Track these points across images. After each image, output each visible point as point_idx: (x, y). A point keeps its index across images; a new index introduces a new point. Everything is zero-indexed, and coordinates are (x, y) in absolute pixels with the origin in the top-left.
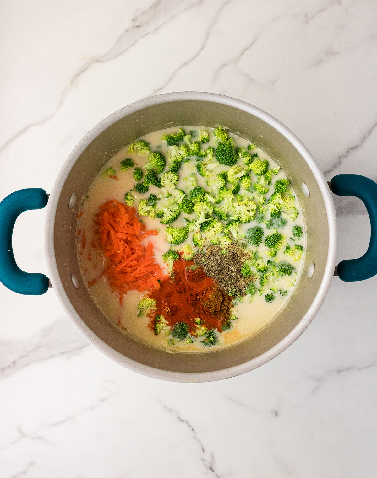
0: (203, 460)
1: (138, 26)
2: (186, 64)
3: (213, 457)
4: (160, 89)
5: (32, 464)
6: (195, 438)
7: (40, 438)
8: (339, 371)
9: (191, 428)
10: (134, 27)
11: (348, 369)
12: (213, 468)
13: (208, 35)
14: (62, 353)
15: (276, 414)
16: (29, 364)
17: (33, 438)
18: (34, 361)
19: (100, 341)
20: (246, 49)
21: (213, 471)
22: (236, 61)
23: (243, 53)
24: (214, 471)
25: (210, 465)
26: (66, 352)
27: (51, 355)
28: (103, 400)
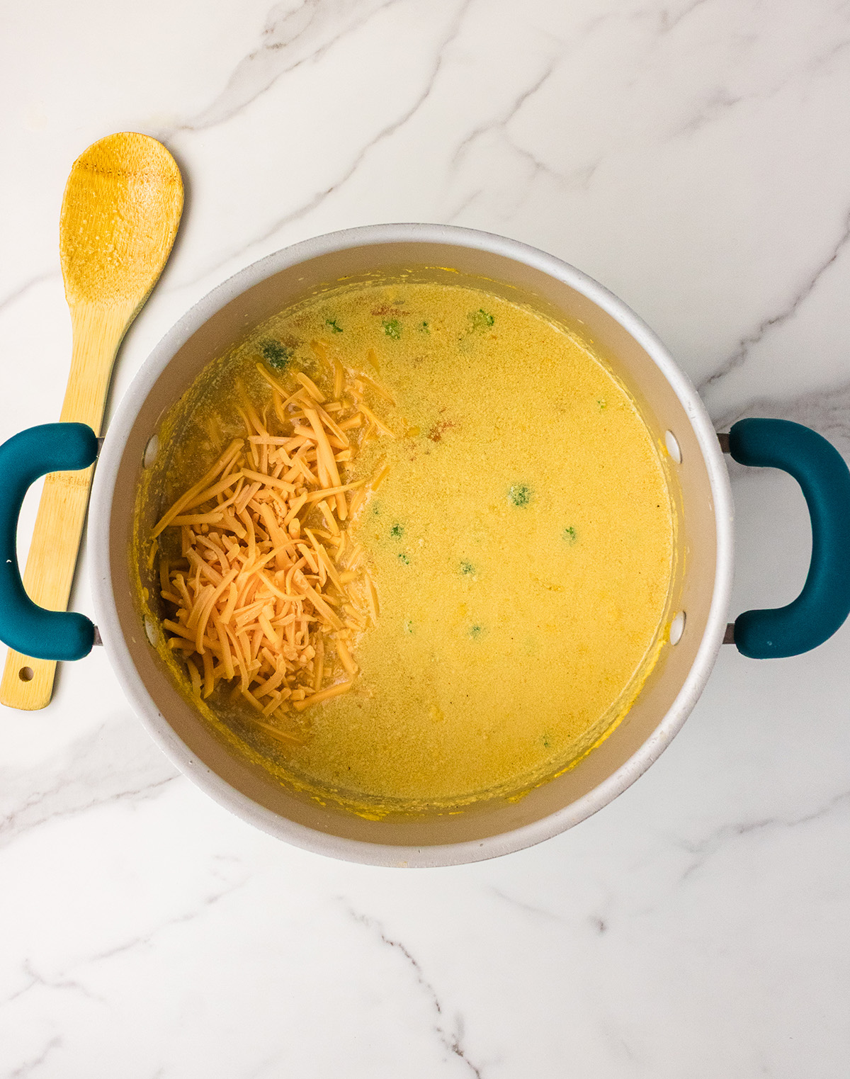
0: (439, 1030)
1: (277, 46)
2: (388, 131)
3: (460, 1024)
4: (329, 191)
5: (56, 1042)
6: (420, 981)
7: (72, 984)
8: (743, 830)
9: (410, 960)
10: (268, 48)
11: (764, 824)
12: (461, 1049)
13: (438, 64)
14: (118, 796)
15: (602, 927)
16: (45, 820)
17: (59, 985)
18: (56, 814)
19: (203, 768)
20: (526, 95)
21: (460, 1054)
22: (504, 123)
23: (519, 103)
24: (464, 1054)
25: (453, 1042)
26: (128, 792)
27: (94, 801)
28: (212, 900)
